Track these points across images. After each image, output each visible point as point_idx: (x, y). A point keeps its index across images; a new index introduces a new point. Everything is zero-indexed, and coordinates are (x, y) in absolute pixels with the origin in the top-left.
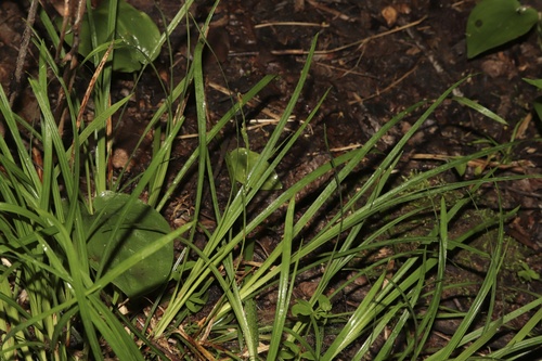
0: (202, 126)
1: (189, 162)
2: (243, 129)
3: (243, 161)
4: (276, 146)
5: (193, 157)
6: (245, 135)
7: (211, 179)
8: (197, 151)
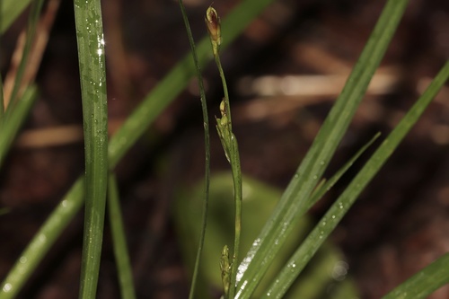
0: (95, 107)
1: (54, 223)
2: (223, 122)
3: (222, 215)
4: (328, 174)
5: (67, 206)
6: (229, 139)
7: (126, 278)
8: (77, 190)
